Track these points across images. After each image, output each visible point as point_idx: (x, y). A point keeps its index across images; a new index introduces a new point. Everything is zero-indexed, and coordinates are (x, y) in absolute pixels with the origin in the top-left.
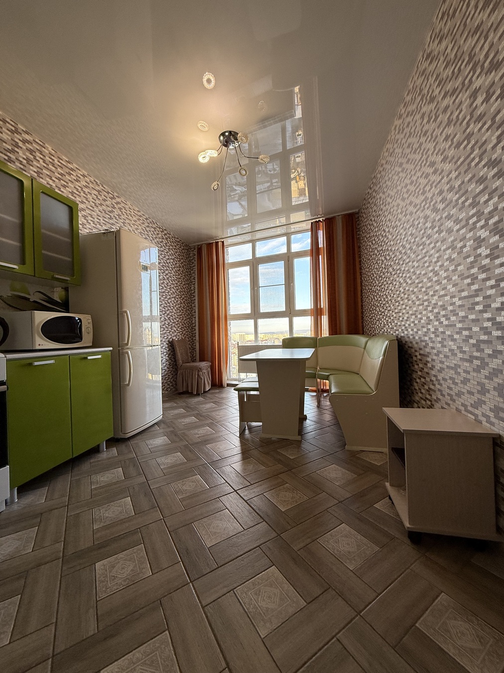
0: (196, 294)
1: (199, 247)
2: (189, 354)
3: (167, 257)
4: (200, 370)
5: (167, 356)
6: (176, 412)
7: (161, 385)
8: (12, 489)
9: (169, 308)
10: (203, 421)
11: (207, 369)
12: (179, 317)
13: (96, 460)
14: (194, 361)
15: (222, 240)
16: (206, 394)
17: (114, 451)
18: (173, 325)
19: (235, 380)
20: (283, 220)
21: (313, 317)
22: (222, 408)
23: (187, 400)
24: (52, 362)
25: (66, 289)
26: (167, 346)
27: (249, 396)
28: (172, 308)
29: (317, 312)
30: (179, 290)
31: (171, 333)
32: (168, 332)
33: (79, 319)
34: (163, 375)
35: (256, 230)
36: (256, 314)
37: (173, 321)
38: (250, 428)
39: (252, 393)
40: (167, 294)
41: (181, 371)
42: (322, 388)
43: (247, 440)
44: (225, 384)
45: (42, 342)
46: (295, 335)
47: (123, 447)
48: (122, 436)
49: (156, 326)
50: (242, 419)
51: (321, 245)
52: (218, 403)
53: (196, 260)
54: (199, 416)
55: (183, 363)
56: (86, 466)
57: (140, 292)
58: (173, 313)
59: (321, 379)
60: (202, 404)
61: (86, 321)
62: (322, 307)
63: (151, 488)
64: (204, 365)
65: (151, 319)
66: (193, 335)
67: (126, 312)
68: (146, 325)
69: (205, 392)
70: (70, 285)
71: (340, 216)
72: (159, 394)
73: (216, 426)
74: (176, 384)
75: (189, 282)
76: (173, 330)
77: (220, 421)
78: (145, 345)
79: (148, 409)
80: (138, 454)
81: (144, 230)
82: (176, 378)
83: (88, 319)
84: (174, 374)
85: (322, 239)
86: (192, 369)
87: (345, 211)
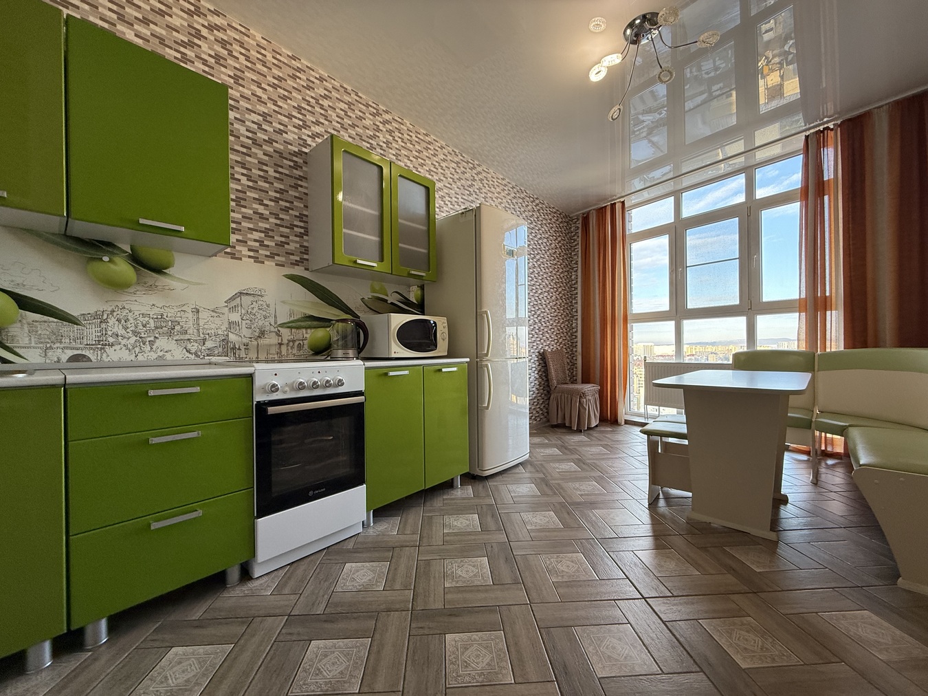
0: (579, 286)
1: (585, 216)
2: (567, 372)
3: (539, 236)
4: (582, 395)
5: (536, 372)
6: (549, 451)
7: (528, 411)
8: (368, 511)
9: (541, 307)
10: (587, 471)
11: (594, 395)
12: (554, 319)
13: (449, 497)
14: (574, 382)
15: (622, 200)
16: (591, 432)
17: (469, 491)
18: (546, 330)
19: (639, 415)
20: (739, 147)
21: (803, 315)
22: (617, 456)
23: (562, 437)
24: (406, 372)
25: (422, 288)
26: (537, 359)
27: (666, 445)
28: (544, 306)
29: (814, 306)
30: (554, 281)
31: (542, 341)
32: (539, 339)
33: (435, 323)
34: (531, 398)
35: (683, 172)
36: (679, 311)
37: (545, 325)
38: (668, 498)
39: (671, 440)
40: (538, 287)
41: (556, 395)
42: (823, 448)
43: (663, 516)
44: (621, 419)
45: (398, 350)
46: (760, 347)
47: (480, 487)
48: (478, 472)
49: (524, 331)
50: (654, 480)
51: (828, 174)
52: (612, 448)
53: (580, 235)
54: (580, 462)
55: (558, 383)
56: (438, 502)
57: (503, 286)
58: (545, 314)
59: (821, 431)
60: (584, 446)
61: (441, 324)
62: (828, 294)
63: (514, 553)
64: (590, 389)
65: (517, 322)
66: (574, 345)
67: (486, 312)
68: (511, 330)
69: (589, 428)
70: (426, 282)
71: (884, 107)
72: (525, 423)
73: (608, 483)
74: (547, 413)
75: (569, 269)
76: (545, 338)
77: (614, 477)
78: (508, 357)
79: (510, 442)
80: (499, 501)
81: (510, 203)
82: (548, 404)
83: (444, 323)
84: (545, 398)
85: (832, 163)
86: (572, 393)
87: (896, 95)
